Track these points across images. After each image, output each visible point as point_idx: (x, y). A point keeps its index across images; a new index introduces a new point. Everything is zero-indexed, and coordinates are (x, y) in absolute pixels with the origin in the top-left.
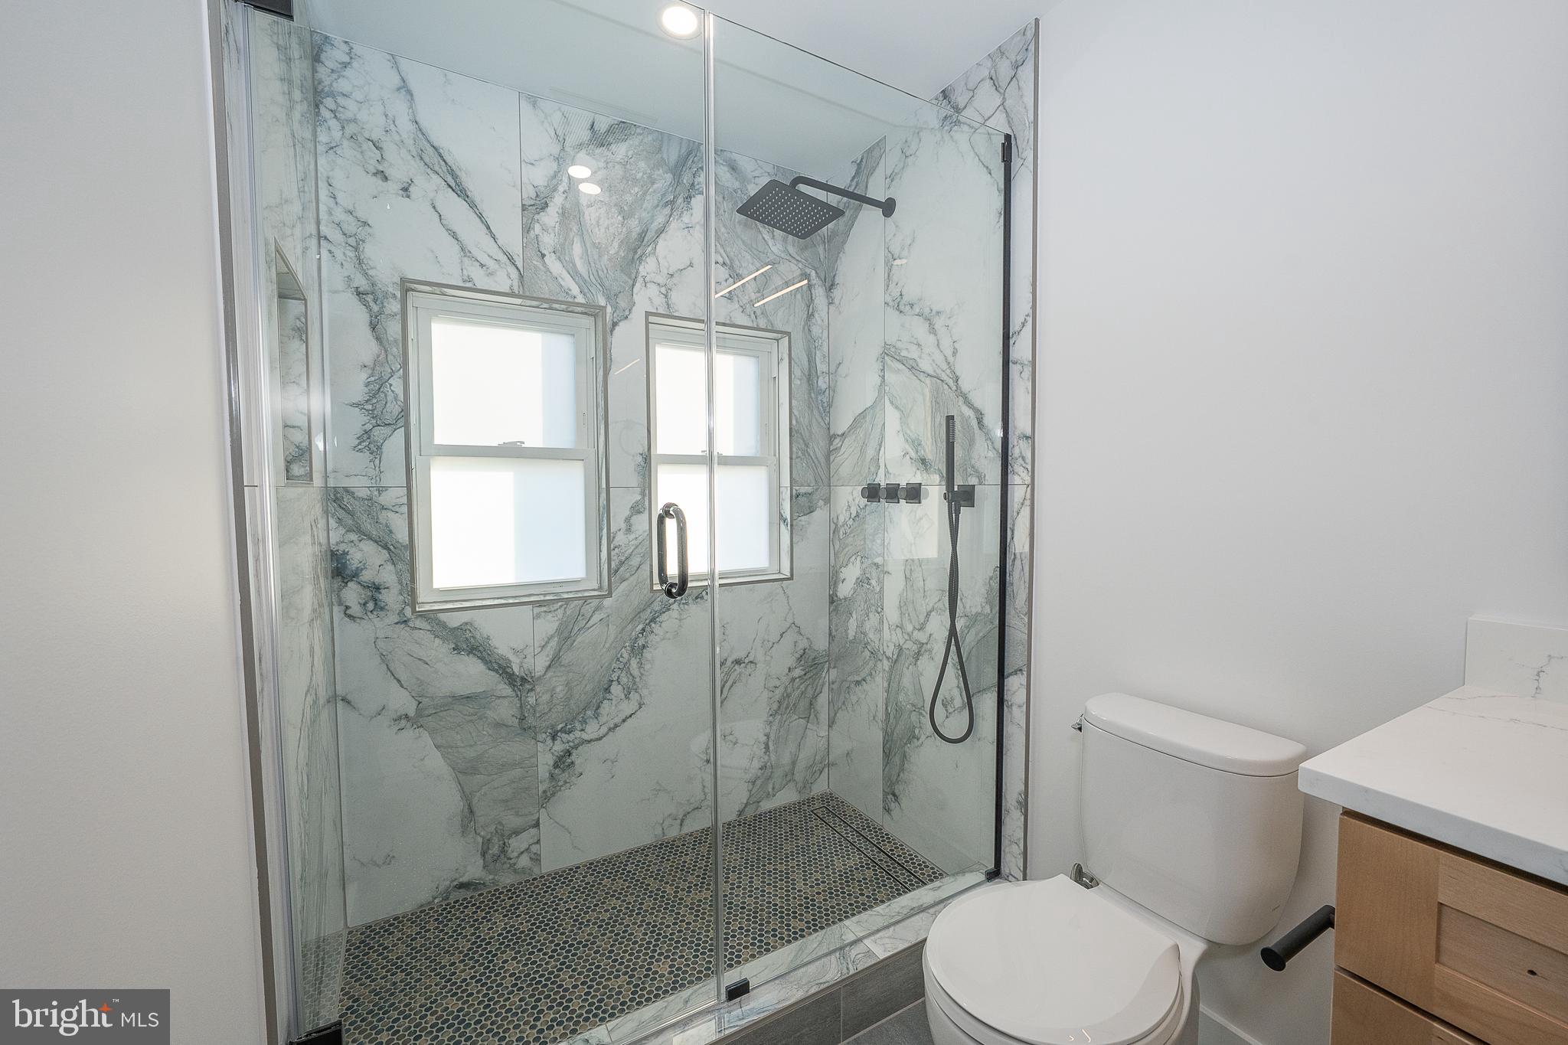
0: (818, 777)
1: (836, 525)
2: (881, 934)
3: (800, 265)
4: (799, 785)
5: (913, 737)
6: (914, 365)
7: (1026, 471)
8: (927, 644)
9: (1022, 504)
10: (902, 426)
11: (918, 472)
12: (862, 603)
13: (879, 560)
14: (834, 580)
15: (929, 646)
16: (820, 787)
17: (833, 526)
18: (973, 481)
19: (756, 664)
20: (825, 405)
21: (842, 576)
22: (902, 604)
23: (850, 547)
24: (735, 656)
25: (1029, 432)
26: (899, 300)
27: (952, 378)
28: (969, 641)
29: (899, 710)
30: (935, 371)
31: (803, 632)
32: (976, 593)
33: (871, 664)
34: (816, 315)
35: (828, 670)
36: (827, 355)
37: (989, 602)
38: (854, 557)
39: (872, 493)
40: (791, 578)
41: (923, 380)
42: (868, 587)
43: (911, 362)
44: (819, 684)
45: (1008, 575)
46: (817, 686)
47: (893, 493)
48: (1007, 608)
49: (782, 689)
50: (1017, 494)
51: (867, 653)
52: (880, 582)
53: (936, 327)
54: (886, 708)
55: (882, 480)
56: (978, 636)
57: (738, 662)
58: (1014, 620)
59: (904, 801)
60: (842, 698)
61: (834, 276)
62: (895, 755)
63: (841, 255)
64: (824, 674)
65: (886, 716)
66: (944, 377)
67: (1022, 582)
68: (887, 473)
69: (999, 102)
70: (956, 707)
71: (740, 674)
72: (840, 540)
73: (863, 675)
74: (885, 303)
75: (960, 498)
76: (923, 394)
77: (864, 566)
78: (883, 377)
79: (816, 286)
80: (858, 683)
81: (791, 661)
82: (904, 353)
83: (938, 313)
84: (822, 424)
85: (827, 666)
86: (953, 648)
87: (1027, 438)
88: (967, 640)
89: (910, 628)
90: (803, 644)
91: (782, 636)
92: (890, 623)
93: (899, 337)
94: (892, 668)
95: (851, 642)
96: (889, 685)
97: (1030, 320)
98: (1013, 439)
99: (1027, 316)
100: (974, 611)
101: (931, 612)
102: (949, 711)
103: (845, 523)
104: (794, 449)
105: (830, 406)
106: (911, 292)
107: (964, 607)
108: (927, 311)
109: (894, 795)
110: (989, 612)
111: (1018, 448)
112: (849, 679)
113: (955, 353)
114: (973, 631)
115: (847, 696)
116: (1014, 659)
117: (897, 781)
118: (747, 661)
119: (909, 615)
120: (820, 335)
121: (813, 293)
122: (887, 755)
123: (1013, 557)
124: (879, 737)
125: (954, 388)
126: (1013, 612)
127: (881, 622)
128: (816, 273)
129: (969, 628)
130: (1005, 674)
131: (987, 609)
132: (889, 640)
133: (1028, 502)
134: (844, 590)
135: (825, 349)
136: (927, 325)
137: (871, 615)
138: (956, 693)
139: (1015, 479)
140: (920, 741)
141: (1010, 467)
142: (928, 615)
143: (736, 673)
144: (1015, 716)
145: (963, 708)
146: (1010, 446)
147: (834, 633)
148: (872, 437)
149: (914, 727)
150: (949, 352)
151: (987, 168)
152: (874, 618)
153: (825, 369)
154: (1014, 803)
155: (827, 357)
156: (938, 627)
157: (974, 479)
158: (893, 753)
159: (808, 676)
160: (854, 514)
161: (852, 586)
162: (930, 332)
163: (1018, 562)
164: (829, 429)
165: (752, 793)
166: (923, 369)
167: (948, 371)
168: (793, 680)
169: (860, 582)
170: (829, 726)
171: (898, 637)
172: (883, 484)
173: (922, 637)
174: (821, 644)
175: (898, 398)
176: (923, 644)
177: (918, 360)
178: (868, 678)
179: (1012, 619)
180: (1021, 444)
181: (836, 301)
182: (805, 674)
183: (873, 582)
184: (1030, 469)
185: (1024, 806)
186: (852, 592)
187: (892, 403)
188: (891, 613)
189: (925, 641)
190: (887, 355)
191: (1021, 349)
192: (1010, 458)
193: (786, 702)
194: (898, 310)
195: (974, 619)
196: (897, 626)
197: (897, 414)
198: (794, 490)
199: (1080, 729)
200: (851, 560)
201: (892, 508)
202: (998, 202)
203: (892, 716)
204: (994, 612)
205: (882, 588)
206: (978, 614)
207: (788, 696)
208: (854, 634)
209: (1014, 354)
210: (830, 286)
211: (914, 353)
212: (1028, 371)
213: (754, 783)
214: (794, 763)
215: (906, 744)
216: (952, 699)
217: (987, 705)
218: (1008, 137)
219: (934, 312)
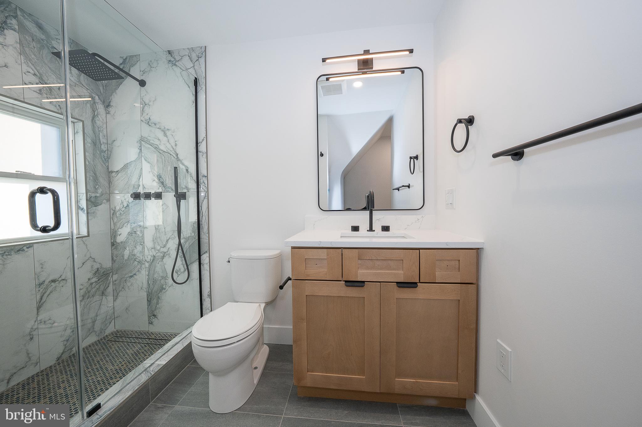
0: (109, 326)
1: (114, 211)
2: (162, 357)
3: (89, 91)
4: (97, 333)
5: (162, 289)
6: (157, 147)
7: (205, 187)
8: (167, 252)
9: (205, 198)
10: (151, 170)
11: (160, 188)
12: (132, 243)
13: (141, 224)
14: (114, 234)
15: (168, 253)
16: (111, 329)
17: (112, 212)
18: (185, 191)
19: (66, 280)
20: (106, 157)
21: (119, 233)
22: (154, 239)
23: (123, 220)
24: (51, 278)
25: (206, 175)
26: (148, 120)
27: (175, 154)
28: (186, 247)
29: (155, 281)
30: (167, 150)
31: (96, 261)
32: (188, 231)
33: (139, 267)
34: (99, 116)
35: (112, 276)
36: (106, 135)
37: (194, 232)
38: (126, 224)
39: (137, 196)
40: (88, 236)
41: (161, 153)
42: (135, 235)
43: (155, 146)
44: (107, 283)
45: (200, 221)
46: (106, 284)
47: (148, 196)
48: (200, 232)
49: (85, 289)
50: (202, 194)
51: (136, 263)
52: (142, 232)
53: (167, 134)
54: (148, 282)
55: (141, 191)
56: (190, 245)
57: (54, 281)
58: (204, 237)
59: (159, 316)
60: (122, 286)
61: (110, 102)
62: (154, 299)
63: (114, 94)
64: (110, 278)
65: (148, 285)
66: (172, 153)
67: (206, 223)
68: (144, 188)
69: (192, 65)
70: (182, 272)
71: (55, 287)
72: (117, 217)
73: (134, 273)
74: (141, 120)
75: (180, 197)
76: (162, 159)
77: (132, 227)
78: (141, 150)
79: (99, 104)
80: (131, 277)
81: (90, 275)
82: (152, 142)
83: (168, 129)
84: (104, 165)
85: (111, 274)
86: (180, 251)
87: (205, 177)
88: (185, 247)
89: (158, 248)
90: (96, 266)
91: (83, 264)
92: (149, 248)
93: (149, 135)
94: (150, 266)
95: (126, 260)
96: (149, 273)
97: (205, 139)
98: (200, 177)
99: (204, 138)
100: (187, 236)
101: (168, 240)
102: (179, 274)
103: (120, 210)
104: (88, 176)
105: (108, 158)
106: (155, 118)
107: (183, 235)
108: (163, 128)
109: (154, 315)
110: (194, 235)
111: (202, 180)
112: (125, 276)
113: (176, 145)
114: (188, 243)
115: (125, 284)
116: (204, 248)
117: (155, 309)
118: (60, 279)
119: (158, 243)
120: (102, 126)
121: (97, 106)
122: (149, 301)
123: (202, 215)
124: (145, 294)
125: (176, 158)
126: (203, 234)
127: (144, 248)
128: (99, 97)
129: (186, 242)
130: (201, 254)
131: (193, 234)
132: (148, 255)
133: (207, 197)
134: (119, 239)
135: (105, 133)
136: (163, 133)
137: (137, 247)
138: (182, 267)
139: (201, 189)
140: (166, 289)
141: (199, 186)
142: (167, 241)
143: (52, 287)
144: (205, 267)
145: (185, 270)
146: (199, 179)
147: (115, 258)
148: (135, 173)
149: (163, 285)
150: (173, 145)
151: (188, 85)
152: (139, 248)
153: (105, 141)
154: (207, 296)
155: (106, 137)
156: (173, 245)
157: (185, 190)
158: (153, 299)
159: (100, 281)
160: (125, 205)
161: (126, 236)
162: (164, 136)
163: (204, 217)
164: (108, 168)
165: (67, 346)
166: (161, 149)
167: (173, 151)
168: (92, 284)
169: (130, 234)
170: (114, 301)
171: (153, 253)
172: (142, 192)
173: (165, 250)
174: (108, 264)
175: (149, 159)
176: (166, 252)
177: (159, 145)
178: (137, 273)
179: (202, 236)
180: (203, 179)
181: (112, 113)
182: (99, 280)
183: (138, 233)
184: (207, 187)
185: (210, 296)
186: (126, 239)
187: (146, 160)
188: (149, 243)
189: (166, 251)
190: (143, 141)
191: (202, 148)
192: (199, 183)
193: (87, 295)
194: (148, 124)
195: (187, 239)
196: (152, 248)
197: (149, 165)
198: (88, 195)
199: (229, 262)
200: (125, 225)
201: (148, 202)
202: (193, 98)
203: (151, 284)
204: (195, 235)
205: (143, 234)
206: (189, 237)
207: (89, 292)
208: (128, 256)
209: (200, 149)
210: (108, 106)
211: (157, 142)
212: (205, 156)
213: (67, 340)
214: (94, 322)
215: (159, 293)
216: (180, 269)
217: (195, 267)
218: (196, 78)
219: (166, 129)
